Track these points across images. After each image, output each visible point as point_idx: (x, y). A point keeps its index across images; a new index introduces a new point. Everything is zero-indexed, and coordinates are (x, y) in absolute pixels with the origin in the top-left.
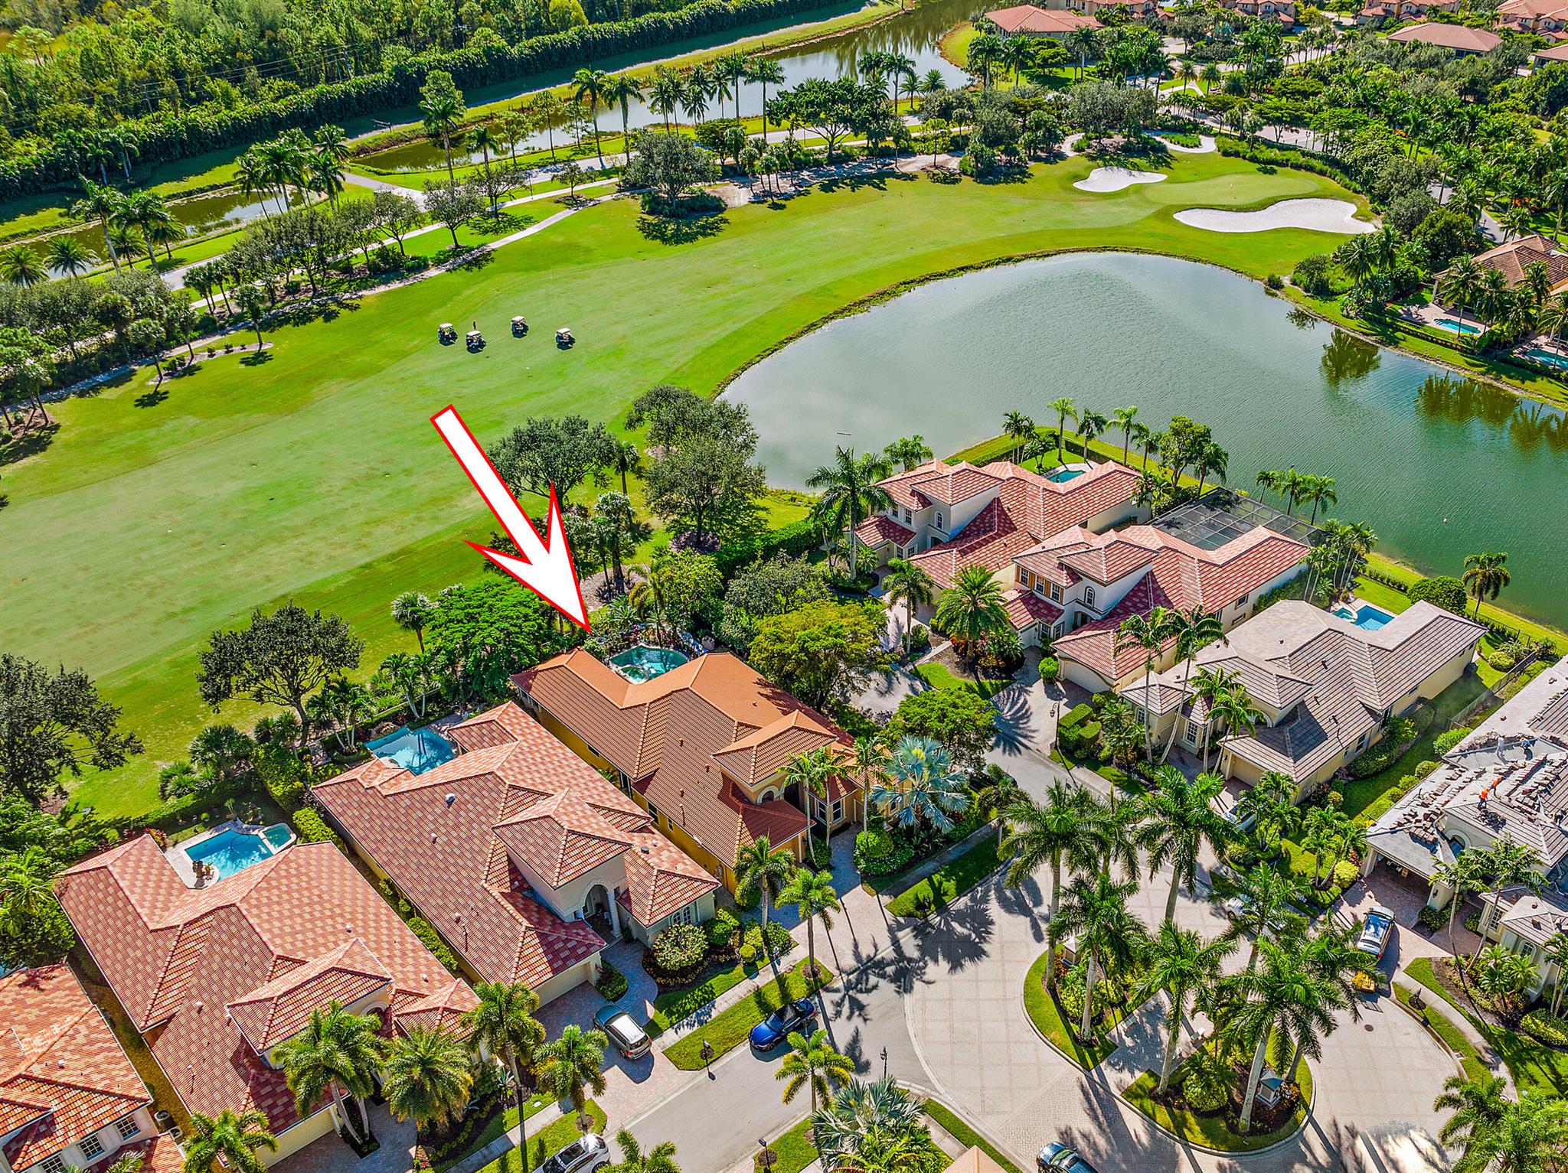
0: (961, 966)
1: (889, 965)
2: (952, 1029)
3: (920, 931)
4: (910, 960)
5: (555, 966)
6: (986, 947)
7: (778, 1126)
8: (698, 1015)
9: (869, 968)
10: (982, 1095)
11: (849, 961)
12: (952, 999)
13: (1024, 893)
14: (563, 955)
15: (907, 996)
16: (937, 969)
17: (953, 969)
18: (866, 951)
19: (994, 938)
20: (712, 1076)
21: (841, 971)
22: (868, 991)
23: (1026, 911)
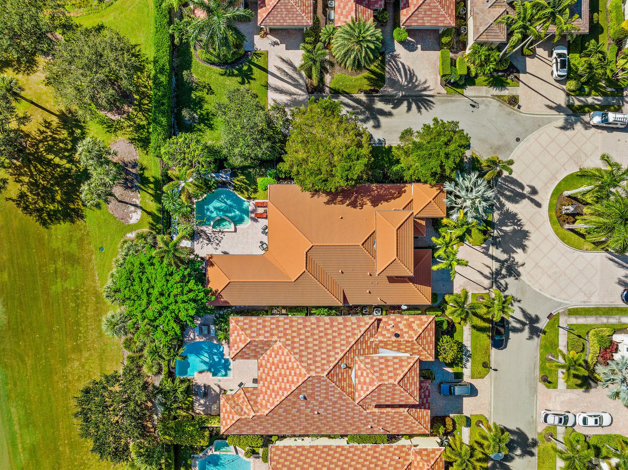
0: (525, 246)
1: (501, 270)
2: (549, 276)
3: (496, 244)
4: (506, 261)
5: (427, 407)
6: (525, 228)
7: (535, 365)
8: (465, 355)
9: (496, 278)
10: (583, 292)
11: (487, 283)
12: (537, 264)
13: (512, 187)
14: (425, 402)
15: (521, 277)
16: (519, 256)
17: (524, 250)
18: (487, 272)
19: (524, 221)
20: (496, 370)
21: (488, 289)
22: (506, 288)
23: (523, 196)
